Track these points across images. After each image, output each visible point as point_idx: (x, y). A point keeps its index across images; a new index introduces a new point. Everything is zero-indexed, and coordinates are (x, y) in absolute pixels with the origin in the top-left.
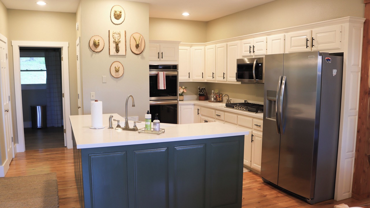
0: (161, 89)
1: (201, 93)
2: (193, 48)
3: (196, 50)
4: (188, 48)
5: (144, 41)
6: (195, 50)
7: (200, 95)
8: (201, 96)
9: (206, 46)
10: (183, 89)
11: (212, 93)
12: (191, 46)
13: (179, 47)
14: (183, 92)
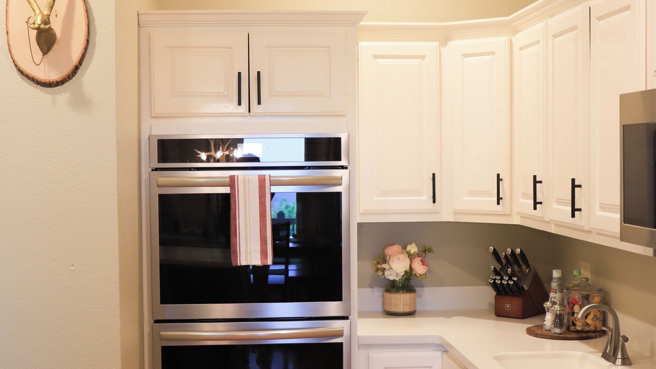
0: (244, 263)
1: (502, 279)
2: (458, 45)
3: (469, 59)
4: (429, 47)
5: (88, 11)
6: (465, 56)
7: (501, 290)
8: (507, 294)
9: (516, 31)
10: (411, 257)
11: (554, 285)
12: (445, 38)
13: (361, 44)
14: (409, 274)
